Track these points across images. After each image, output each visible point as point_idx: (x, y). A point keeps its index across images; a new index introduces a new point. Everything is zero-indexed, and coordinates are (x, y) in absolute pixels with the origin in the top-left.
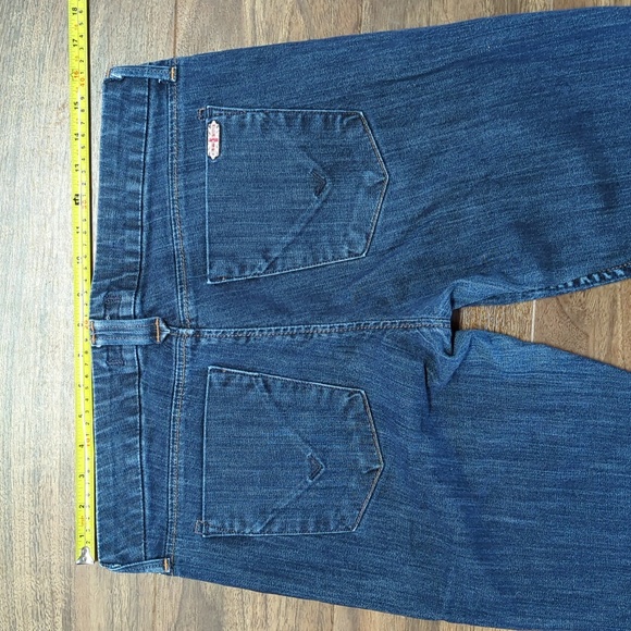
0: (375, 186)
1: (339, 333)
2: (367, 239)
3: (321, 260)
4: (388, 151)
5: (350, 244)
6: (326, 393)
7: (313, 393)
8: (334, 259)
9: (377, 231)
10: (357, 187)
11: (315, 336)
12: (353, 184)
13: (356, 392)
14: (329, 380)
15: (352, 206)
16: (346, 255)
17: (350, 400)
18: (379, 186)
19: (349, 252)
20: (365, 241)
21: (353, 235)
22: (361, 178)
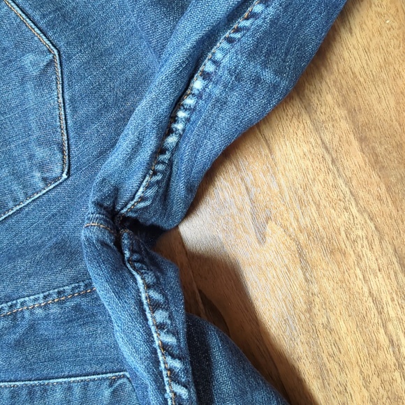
0: (44, 71)
1: (60, 303)
2: (62, 152)
3: (11, 204)
4: (44, 16)
5: (42, 167)
6: (77, 390)
7: (59, 395)
8: (27, 196)
9: (71, 134)
10: (22, 83)
11: (27, 314)
12: (16, 82)
13: (120, 378)
14: (77, 370)
15: (25, 113)
16: (41, 185)
17: (113, 392)
18: (50, 70)
19: (44, 179)
20: (59, 156)
21: (40, 153)
22: (21, 68)
